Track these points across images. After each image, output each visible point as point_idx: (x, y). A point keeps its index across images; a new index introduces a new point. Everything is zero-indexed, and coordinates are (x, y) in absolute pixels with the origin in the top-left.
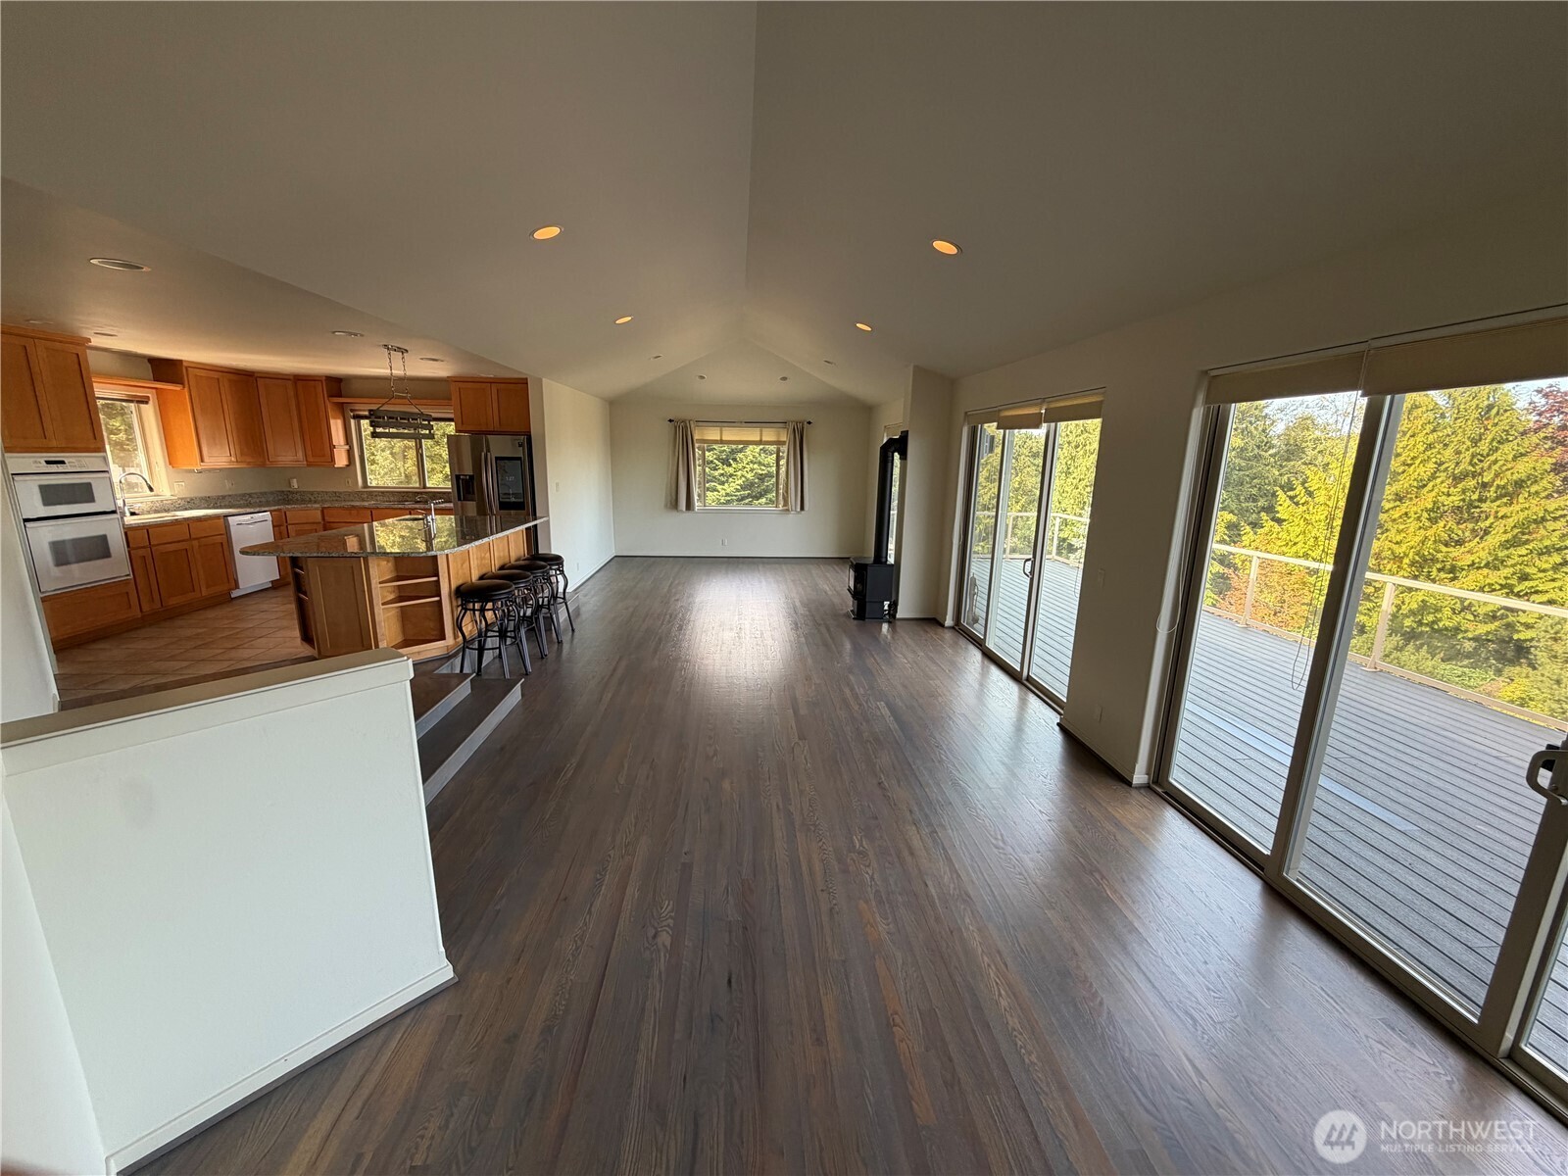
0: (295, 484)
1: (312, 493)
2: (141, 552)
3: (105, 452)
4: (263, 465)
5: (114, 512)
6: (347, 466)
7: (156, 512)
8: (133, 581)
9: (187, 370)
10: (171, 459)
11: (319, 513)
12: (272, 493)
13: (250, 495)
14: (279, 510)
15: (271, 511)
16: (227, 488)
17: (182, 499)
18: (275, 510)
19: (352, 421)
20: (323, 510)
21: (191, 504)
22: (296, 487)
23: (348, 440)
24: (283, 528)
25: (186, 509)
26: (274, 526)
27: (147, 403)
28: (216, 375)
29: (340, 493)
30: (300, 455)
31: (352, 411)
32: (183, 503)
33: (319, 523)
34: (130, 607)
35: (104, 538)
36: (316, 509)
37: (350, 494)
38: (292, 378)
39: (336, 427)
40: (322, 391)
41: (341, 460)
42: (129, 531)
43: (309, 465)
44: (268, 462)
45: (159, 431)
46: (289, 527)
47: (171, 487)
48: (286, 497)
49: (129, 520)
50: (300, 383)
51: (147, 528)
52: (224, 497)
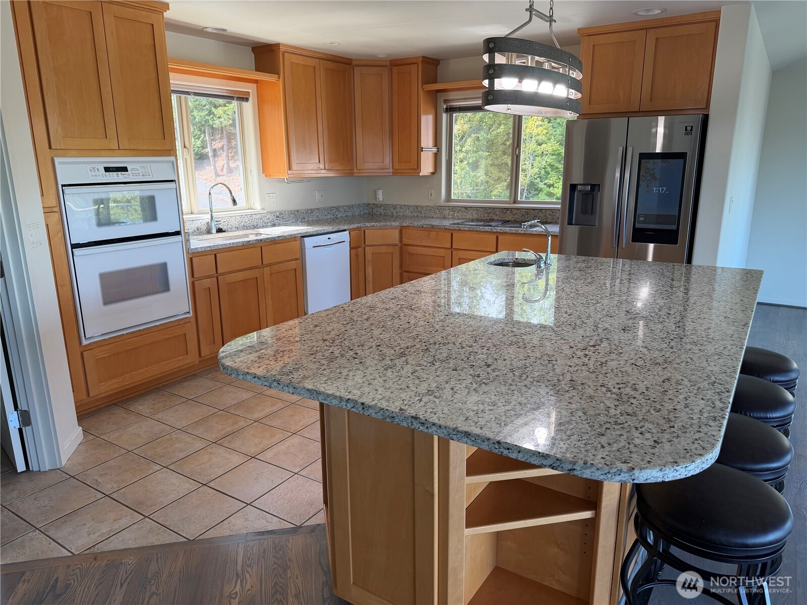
0: (380, 196)
1: (395, 207)
2: (207, 283)
3: (176, 156)
4: (350, 173)
5: (178, 233)
6: (433, 173)
7: (245, 228)
8: (193, 321)
9: (283, 54)
10: (265, 169)
11: (397, 232)
12: (359, 206)
13: (337, 208)
14: (358, 229)
15: (350, 231)
16: (317, 200)
17: (271, 213)
18: (354, 229)
19: (444, 116)
20: (402, 230)
21: (280, 218)
22: (381, 199)
23: (437, 142)
24: (360, 250)
25: (274, 225)
26: (351, 248)
27: (247, 100)
28: (311, 62)
29: (422, 207)
30: (388, 161)
31: (446, 101)
32: (271, 217)
33: (396, 245)
34: (187, 354)
35: (164, 267)
36: (395, 228)
37: (430, 209)
38: (388, 63)
39: (427, 122)
40: (416, 74)
41: (427, 167)
42: (193, 258)
43: (396, 173)
44: (355, 171)
45: (256, 132)
46: (367, 248)
47: (262, 200)
48: (372, 212)
49: (198, 243)
50: (395, 69)
51: (215, 253)
52: (312, 211)
